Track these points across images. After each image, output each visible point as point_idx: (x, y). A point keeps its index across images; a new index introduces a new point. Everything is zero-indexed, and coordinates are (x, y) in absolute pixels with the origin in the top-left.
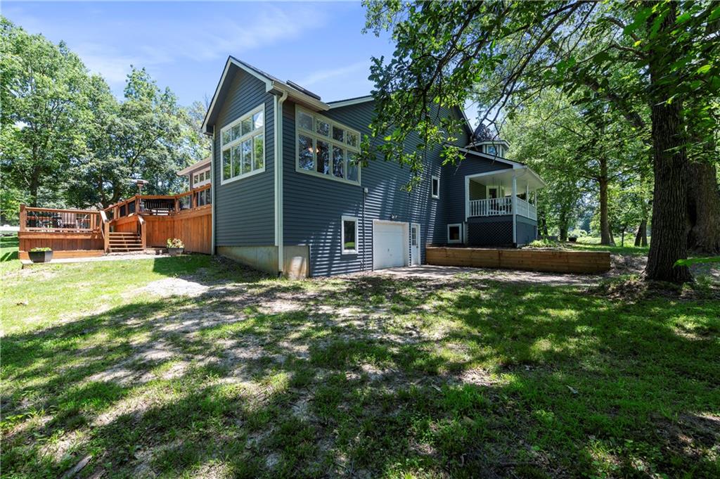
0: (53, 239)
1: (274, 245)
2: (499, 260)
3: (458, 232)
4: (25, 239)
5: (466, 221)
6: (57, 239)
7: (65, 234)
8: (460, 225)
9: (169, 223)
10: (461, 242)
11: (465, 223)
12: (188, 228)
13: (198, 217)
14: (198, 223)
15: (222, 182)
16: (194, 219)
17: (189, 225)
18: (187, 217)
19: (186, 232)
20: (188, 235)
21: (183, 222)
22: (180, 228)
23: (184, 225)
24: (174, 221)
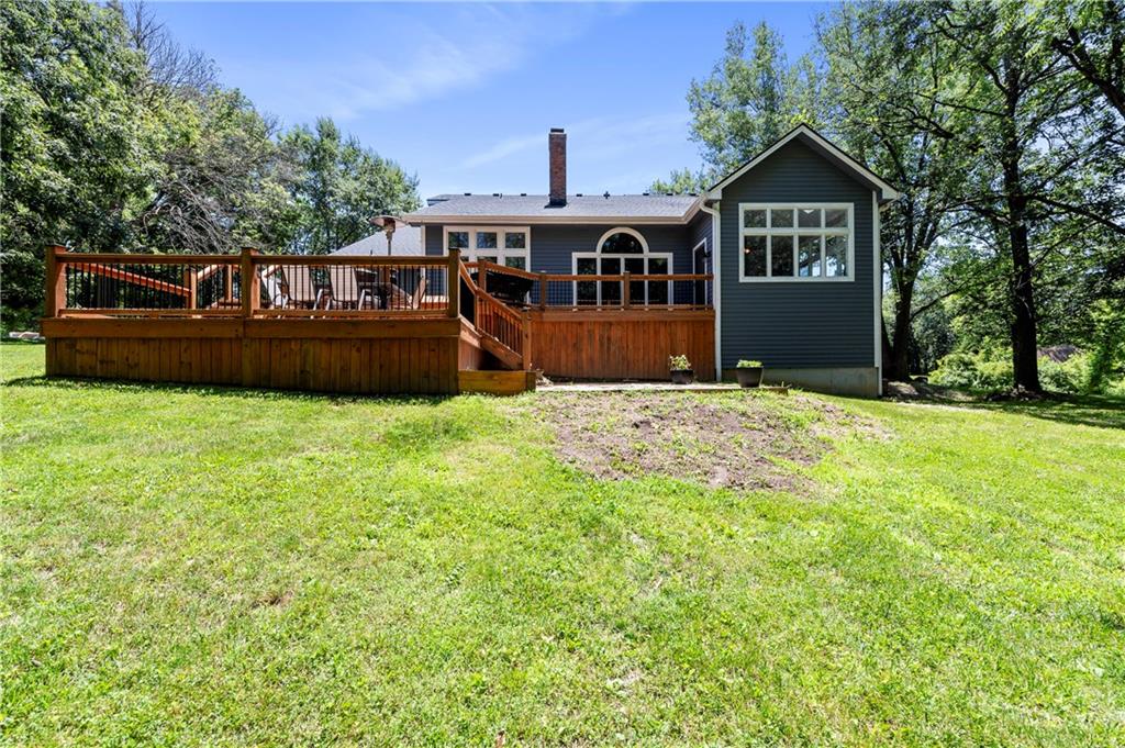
12: (609, 339)
13: (655, 322)
14: (652, 332)
15: (743, 279)
16: (636, 324)
17: (616, 333)
18: (611, 319)
19: (602, 345)
20: (609, 348)
21: (585, 327)
22: (569, 337)
23: (592, 332)
24: (542, 323)
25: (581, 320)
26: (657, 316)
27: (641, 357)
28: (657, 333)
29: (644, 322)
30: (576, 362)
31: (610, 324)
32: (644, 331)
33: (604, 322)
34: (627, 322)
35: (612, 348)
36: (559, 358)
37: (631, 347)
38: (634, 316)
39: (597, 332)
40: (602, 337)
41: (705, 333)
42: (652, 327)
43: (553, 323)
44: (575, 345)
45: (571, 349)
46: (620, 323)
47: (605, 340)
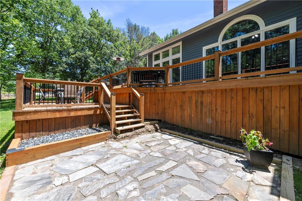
12: (202, 103)
14: (240, 97)
16: (224, 91)
17: (207, 99)
18: (203, 89)
19: (197, 107)
20: (201, 110)
21: (187, 95)
22: (178, 102)
23: (190, 98)
24: (165, 93)
25: (184, 90)
26: (247, 84)
27: (229, 119)
29: (232, 90)
30: (181, 117)
31: (203, 92)
32: (232, 98)
34: (217, 91)
35: (204, 110)
37: (219, 110)
38: (232, 84)
39: (194, 98)
40: (197, 102)
42: (240, 94)
43: (170, 93)
44: (181, 106)
45: (178, 109)
46: (210, 91)
47: (199, 104)
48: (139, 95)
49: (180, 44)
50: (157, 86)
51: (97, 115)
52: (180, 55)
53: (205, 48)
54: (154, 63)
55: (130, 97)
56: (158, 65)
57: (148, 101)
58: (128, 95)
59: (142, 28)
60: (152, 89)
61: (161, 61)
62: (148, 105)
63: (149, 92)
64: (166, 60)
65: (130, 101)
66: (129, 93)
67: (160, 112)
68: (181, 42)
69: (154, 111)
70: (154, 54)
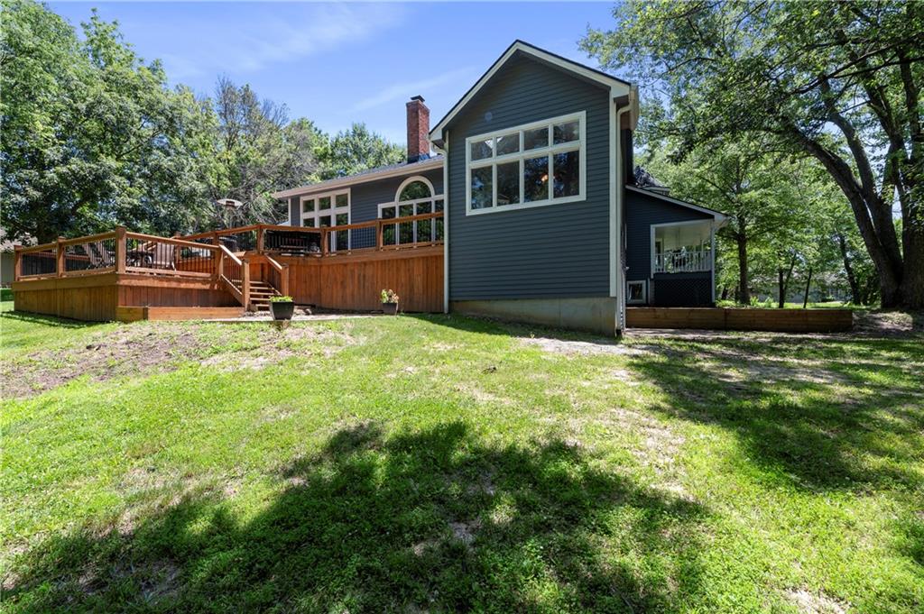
0: (162, 288)
1: (608, 296)
2: (726, 320)
3: (641, 290)
4: (126, 286)
5: (652, 277)
6: (168, 288)
7: (179, 281)
8: (644, 282)
9: (313, 269)
10: (645, 302)
11: (651, 280)
12: (364, 276)
13: (397, 260)
14: (395, 269)
15: (469, 212)
16: (383, 262)
17: (369, 271)
18: (365, 260)
19: (359, 282)
20: (364, 286)
21: (349, 268)
22: (338, 276)
23: (353, 271)
24: (321, 266)
25: (345, 262)
26: (398, 255)
28: (398, 269)
29: (389, 260)
30: (343, 297)
31: (365, 264)
32: (389, 268)
33: (362, 263)
34: (377, 262)
35: (367, 284)
36: (332, 293)
38: (390, 255)
39: (356, 271)
40: (359, 275)
41: (437, 268)
42: (395, 265)
43: (328, 266)
44: (342, 283)
45: (339, 286)
46: (372, 262)
47: (362, 278)
48: (281, 267)
49: (348, 191)
50: (307, 255)
51: (214, 291)
52: (347, 210)
53: (381, 206)
54: (304, 216)
55: (263, 270)
56: (309, 222)
57: (294, 277)
58: (260, 268)
59: (266, 104)
60: (301, 259)
61: (316, 214)
62: (295, 282)
63: (296, 263)
64: (325, 213)
65: (263, 277)
66: (262, 265)
67: (313, 294)
68: (349, 189)
69: (303, 292)
70: (303, 199)
